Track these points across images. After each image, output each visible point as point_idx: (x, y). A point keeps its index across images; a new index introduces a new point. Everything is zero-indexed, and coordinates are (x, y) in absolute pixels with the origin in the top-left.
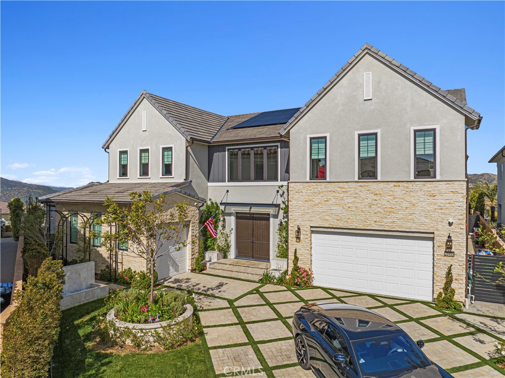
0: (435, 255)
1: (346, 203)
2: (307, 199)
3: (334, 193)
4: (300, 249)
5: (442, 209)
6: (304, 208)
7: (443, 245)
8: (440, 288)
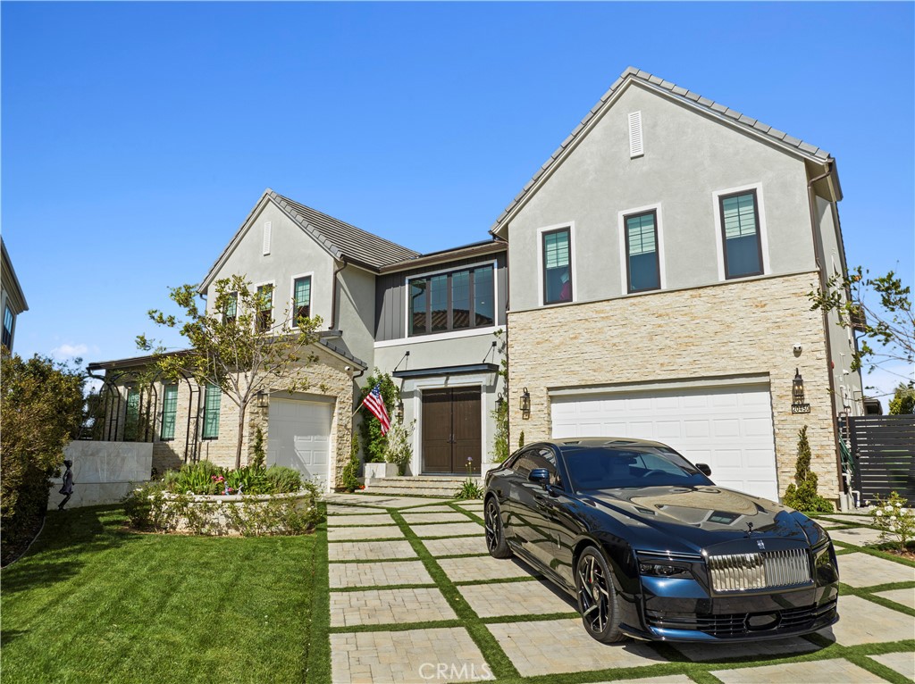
0: (775, 414)
1: (608, 337)
2: (538, 340)
3: (587, 323)
4: (530, 432)
5: (779, 327)
6: (535, 356)
7: (788, 393)
8: (791, 477)
